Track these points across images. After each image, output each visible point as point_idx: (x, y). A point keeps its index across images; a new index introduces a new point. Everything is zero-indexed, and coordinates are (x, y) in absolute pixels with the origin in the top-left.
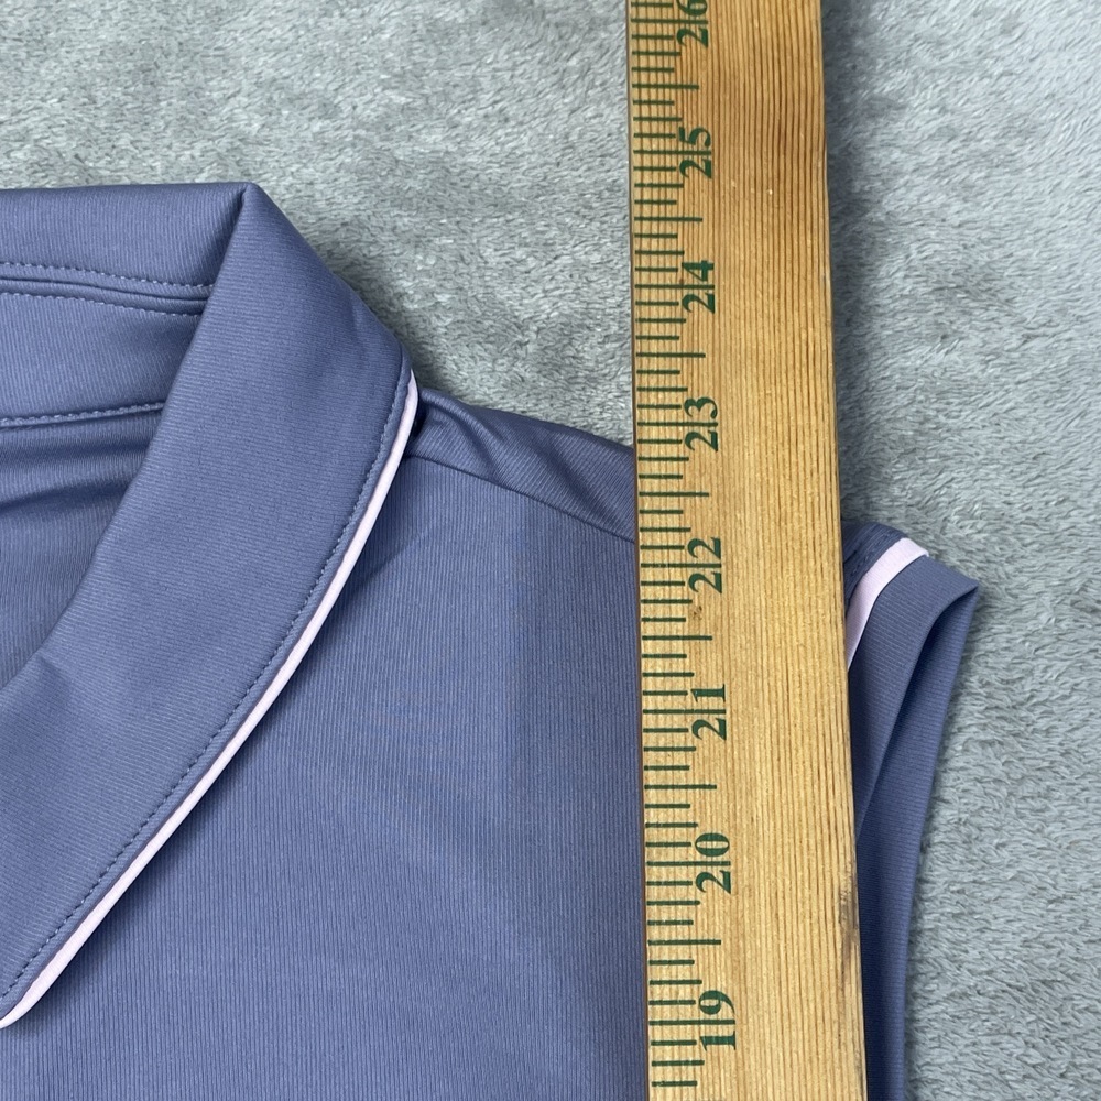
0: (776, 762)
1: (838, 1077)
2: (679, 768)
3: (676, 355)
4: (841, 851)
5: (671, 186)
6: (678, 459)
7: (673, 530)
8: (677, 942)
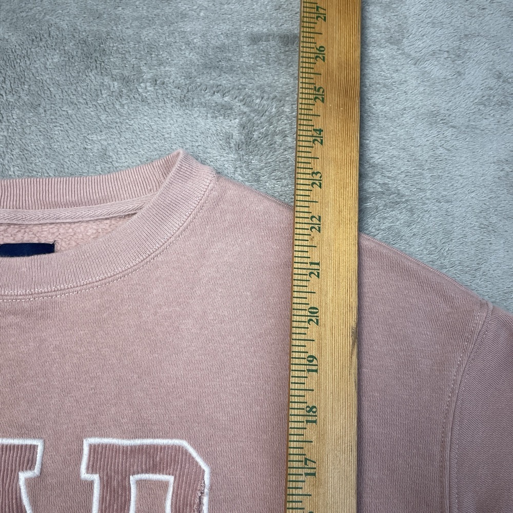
0: (334, 286)
1: (349, 384)
2: (304, 286)
3: (310, 158)
4: (353, 315)
5: (311, 104)
6: (309, 190)
7: (306, 212)
8: (301, 340)
